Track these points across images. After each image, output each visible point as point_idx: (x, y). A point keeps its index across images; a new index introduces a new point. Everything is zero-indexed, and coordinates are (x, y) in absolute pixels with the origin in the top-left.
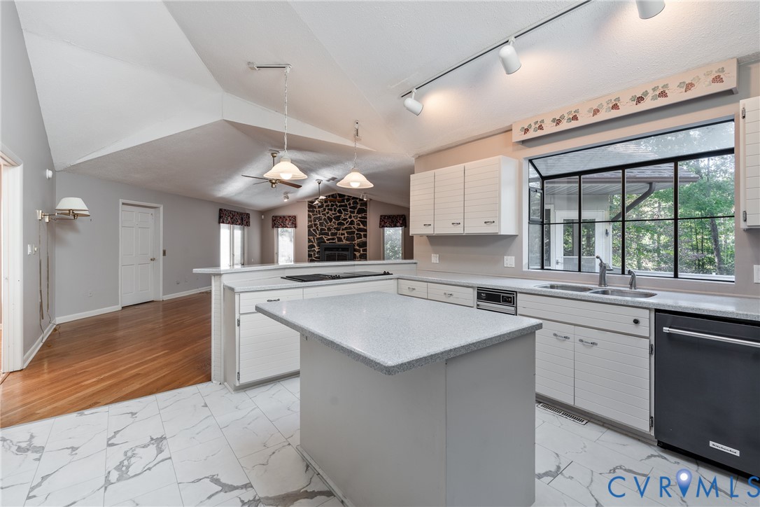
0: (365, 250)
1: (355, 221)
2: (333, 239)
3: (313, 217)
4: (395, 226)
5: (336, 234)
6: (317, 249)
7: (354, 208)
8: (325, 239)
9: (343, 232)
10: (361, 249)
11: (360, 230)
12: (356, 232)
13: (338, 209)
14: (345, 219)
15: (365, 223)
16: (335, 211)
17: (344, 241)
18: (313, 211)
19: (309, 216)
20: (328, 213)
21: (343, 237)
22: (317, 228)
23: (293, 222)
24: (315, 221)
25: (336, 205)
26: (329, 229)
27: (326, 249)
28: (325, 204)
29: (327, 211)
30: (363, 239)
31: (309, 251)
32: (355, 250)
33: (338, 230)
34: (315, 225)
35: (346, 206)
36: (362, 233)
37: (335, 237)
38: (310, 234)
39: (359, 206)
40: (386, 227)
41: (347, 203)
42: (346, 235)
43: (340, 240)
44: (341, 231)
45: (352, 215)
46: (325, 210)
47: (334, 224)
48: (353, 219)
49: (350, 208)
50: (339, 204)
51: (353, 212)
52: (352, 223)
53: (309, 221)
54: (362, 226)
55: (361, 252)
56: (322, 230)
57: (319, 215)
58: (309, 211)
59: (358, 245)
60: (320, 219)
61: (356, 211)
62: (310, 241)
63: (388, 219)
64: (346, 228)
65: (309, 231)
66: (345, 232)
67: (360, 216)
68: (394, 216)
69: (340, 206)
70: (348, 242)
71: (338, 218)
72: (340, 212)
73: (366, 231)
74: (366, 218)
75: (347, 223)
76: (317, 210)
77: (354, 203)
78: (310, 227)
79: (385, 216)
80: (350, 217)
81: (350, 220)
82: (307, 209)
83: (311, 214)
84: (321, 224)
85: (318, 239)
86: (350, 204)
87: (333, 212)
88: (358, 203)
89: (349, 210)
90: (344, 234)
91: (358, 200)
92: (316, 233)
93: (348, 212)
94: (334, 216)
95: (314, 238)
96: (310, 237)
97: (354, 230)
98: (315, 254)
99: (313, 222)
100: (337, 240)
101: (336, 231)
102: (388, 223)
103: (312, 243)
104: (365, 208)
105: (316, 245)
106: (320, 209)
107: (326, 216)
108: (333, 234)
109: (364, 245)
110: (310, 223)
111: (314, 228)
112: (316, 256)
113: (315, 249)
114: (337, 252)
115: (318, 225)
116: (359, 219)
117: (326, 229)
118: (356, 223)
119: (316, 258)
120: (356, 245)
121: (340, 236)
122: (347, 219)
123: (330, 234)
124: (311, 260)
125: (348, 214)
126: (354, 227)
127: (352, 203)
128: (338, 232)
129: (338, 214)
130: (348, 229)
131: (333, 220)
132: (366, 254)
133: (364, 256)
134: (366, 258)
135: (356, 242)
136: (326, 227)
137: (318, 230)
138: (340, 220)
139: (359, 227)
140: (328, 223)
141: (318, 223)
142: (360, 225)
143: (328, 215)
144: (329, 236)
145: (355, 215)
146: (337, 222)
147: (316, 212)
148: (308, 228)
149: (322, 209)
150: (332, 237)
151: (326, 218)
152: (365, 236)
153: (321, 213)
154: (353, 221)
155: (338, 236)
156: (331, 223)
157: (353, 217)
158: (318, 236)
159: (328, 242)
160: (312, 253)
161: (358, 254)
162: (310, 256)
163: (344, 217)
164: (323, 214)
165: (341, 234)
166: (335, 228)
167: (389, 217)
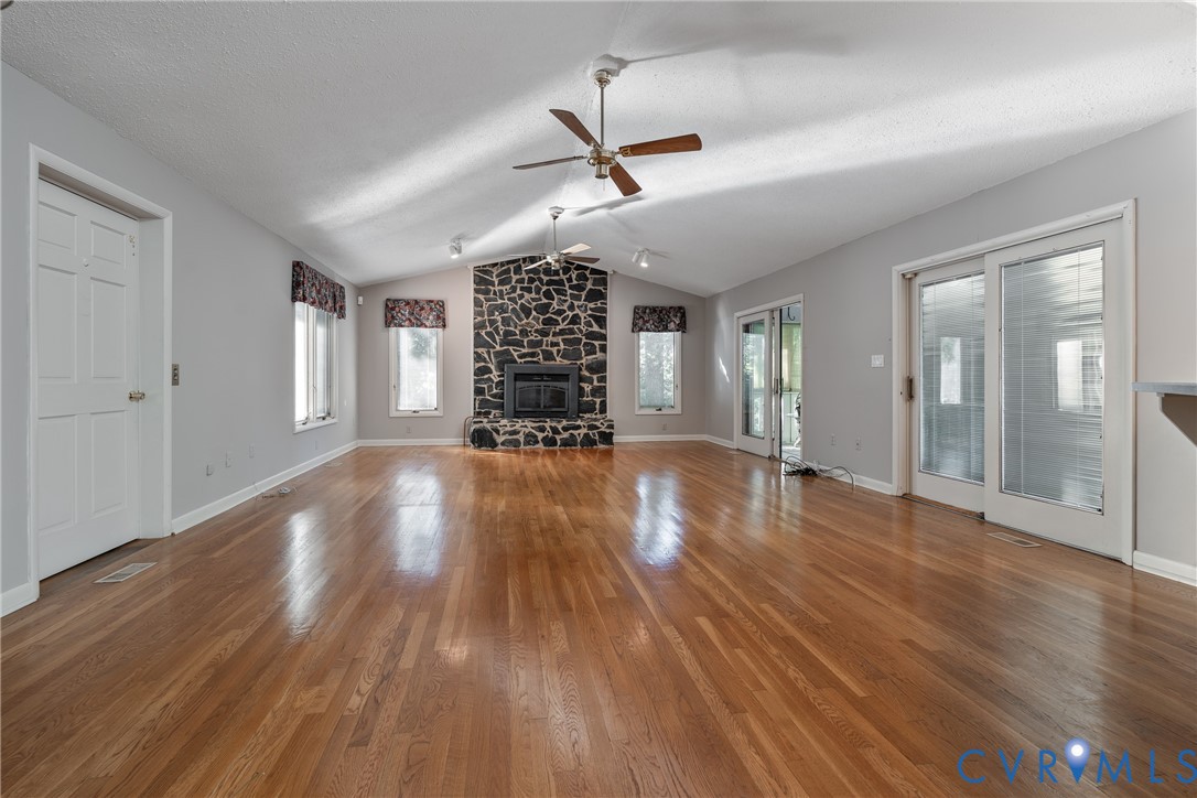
0: (602, 380)
1: (582, 315)
2: (533, 355)
3: (486, 306)
4: (666, 329)
5: (539, 344)
6: (495, 376)
7: (580, 288)
8: (515, 354)
9: (555, 340)
10: (595, 377)
11: (591, 335)
12: (584, 340)
13: (544, 288)
14: (560, 312)
15: (601, 322)
16: (538, 293)
17: (558, 359)
18: (487, 292)
19: (477, 303)
20: (521, 296)
21: (554, 350)
22: (496, 329)
23: (436, 313)
24: (491, 313)
25: (541, 280)
26: (524, 333)
27: (518, 377)
28: (515, 278)
29: (519, 292)
30: (599, 355)
31: (476, 382)
32: (582, 379)
33: (545, 334)
34: (492, 322)
35: (561, 283)
36: (596, 343)
37: (538, 350)
38: (479, 342)
39: (589, 286)
40: (648, 330)
41: (564, 277)
42: (562, 346)
43: (548, 356)
44: (550, 338)
45: (576, 303)
46: (514, 289)
47: (534, 322)
48: (577, 311)
49: (570, 288)
50: (545, 278)
51: (578, 298)
52: (575, 320)
53: (477, 314)
54: (596, 328)
55: (595, 383)
56: (507, 333)
57: (500, 301)
58: (476, 291)
59: (590, 368)
60: (502, 309)
61: (584, 294)
62: (478, 357)
63: (651, 313)
64: (562, 332)
65: (477, 335)
66: (559, 339)
67: (592, 305)
68: (663, 308)
69: (549, 283)
70: (566, 362)
71: (543, 309)
72: (548, 295)
73: (604, 337)
74: (605, 311)
75: (563, 320)
76: (497, 288)
77: (579, 277)
78: (478, 327)
79: (646, 308)
80: (571, 307)
81: (571, 314)
82: (472, 286)
83: (481, 297)
84: (506, 322)
85: (497, 354)
86: (570, 280)
87: (533, 295)
88: (587, 279)
89: (569, 292)
90: (557, 344)
91: (587, 273)
92: (495, 341)
93: (566, 296)
94: (534, 304)
95: (489, 353)
96: (480, 350)
97: (580, 336)
98: (490, 388)
99: (486, 317)
100: (541, 357)
101: (540, 338)
102: (651, 322)
103: (483, 364)
104: (601, 288)
105: (493, 368)
106: (504, 288)
107: (516, 304)
108: (532, 344)
109: (600, 368)
110: (479, 319)
111: (489, 329)
112: (495, 391)
113: (491, 376)
114: (542, 383)
115: (499, 324)
116: (589, 312)
117: (518, 332)
118: (583, 320)
119: (494, 396)
120: (583, 368)
121: (549, 348)
122: (565, 311)
123: (525, 344)
124: (482, 401)
125: (566, 301)
126: (578, 328)
127: (574, 276)
128: (545, 339)
129: (545, 301)
130: (567, 334)
131: (534, 313)
132: (605, 387)
133: (600, 391)
134: (605, 396)
135: (583, 361)
136: (516, 327)
137: (498, 334)
138: (548, 312)
139: (590, 329)
140: (521, 320)
141: (499, 318)
142: (591, 326)
143: (523, 301)
144: (524, 347)
145: (581, 303)
146: (542, 317)
147: (495, 293)
148: (475, 329)
149: (508, 287)
150: (531, 351)
151: (518, 308)
152: (603, 349)
153: (506, 297)
154: (576, 316)
155: (544, 347)
156: (527, 319)
157: (578, 307)
158: (498, 348)
159: (523, 360)
160: (485, 386)
161: (587, 387)
162: (478, 391)
163: (557, 308)
164: (509, 299)
165: (552, 343)
166: (536, 331)
167: (653, 310)
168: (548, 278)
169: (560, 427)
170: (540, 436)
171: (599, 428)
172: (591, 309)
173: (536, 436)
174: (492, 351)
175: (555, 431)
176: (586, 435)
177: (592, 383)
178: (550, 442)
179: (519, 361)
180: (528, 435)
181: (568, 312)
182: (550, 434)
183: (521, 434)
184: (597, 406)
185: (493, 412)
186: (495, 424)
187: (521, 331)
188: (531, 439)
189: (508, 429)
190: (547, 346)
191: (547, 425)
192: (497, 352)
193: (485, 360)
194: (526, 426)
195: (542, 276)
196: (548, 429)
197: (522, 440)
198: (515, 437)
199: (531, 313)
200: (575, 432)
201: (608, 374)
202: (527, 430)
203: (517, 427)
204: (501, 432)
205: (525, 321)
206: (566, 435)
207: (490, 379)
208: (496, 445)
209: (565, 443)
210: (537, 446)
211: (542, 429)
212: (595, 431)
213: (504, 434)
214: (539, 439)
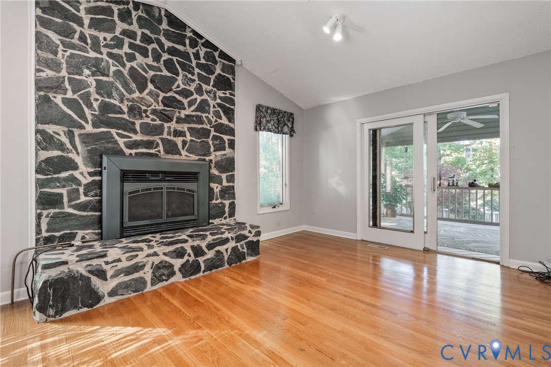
0: (231, 179)
1: (211, 103)
2: (149, 144)
3: (62, 56)
4: (282, 132)
5: (158, 130)
6: (82, 173)
7: (208, 69)
8: (121, 142)
9: (179, 127)
10: (224, 176)
11: (220, 128)
12: (213, 133)
13: (165, 56)
14: (186, 93)
15: (230, 114)
16: (157, 58)
17: (184, 153)
18: (65, 31)
19: (44, 44)
20: (131, 58)
21: (179, 141)
22: (86, 98)
24: (74, 69)
25: (161, 45)
26: (135, 111)
27: (126, 176)
28: (120, 26)
29: (126, 49)
30: (228, 151)
31: (40, 184)
32: (212, 178)
33: (165, 117)
34: (78, 86)
35: (187, 55)
36: (226, 138)
37: (157, 138)
38: (47, 113)
39: (218, 70)
40: (269, 130)
41: (191, 51)
42: (188, 137)
43: (171, 148)
44: (173, 125)
45: (204, 87)
46: (119, 44)
47: (151, 99)
48: (205, 96)
49: (198, 66)
50: (167, 44)
51: (206, 81)
52: (203, 106)
53: (44, 63)
54: (224, 121)
55: (225, 183)
56: (106, 108)
57: (93, 54)
58: (41, 22)
59: (219, 166)
60: (98, 68)
61: (213, 79)
62: (45, 141)
63: (272, 114)
64: (188, 119)
65: (43, 102)
66: (185, 127)
67: (220, 93)
68: (280, 112)
69: (172, 51)
70: (194, 157)
72: (169, 65)
73: (231, 132)
74: (232, 102)
75: (191, 104)
76: (87, 31)
77: (207, 56)
78: (46, 86)
79: (268, 108)
80: (199, 90)
81: (199, 99)
83: (53, 36)
84: (104, 88)
85: (87, 139)
86: (197, 56)
87: (150, 61)
88: (216, 62)
89: (197, 71)
90: (182, 134)
91: (216, 54)
92: (82, 116)
93: (193, 74)
94: (152, 73)
95: (70, 135)
96: (50, 129)
97: (208, 127)
98: (74, 194)
99: (64, 73)
100: (161, 148)
101: (158, 122)
102: (272, 122)
103: (56, 153)
104: (230, 77)
105: (79, 160)
106: (101, 35)
107: (124, 66)
108: (148, 129)
109: (228, 165)
110: (48, 73)
111: (70, 95)
112: (83, 198)
113: (76, 174)
114: (164, 185)
115: (92, 89)
116: (219, 101)
117: (125, 109)
118: (212, 109)
119: (83, 207)
120: (213, 165)
121: (172, 138)
122: (192, 94)
123: (138, 127)
124: (54, 217)
125: (193, 81)
126: (207, 117)
127: (202, 54)
128: (166, 125)
129: (165, 73)
130: (194, 122)
131: (150, 86)
132: (233, 187)
133: (228, 192)
134: (234, 198)
135: (212, 157)
136: (122, 101)
137: (90, 106)
138: (171, 90)
139: (219, 121)
140: (131, 91)
141: (91, 81)
142: (220, 118)
143: (134, 64)
144: (135, 132)
145: (210, 88)
146: (162, 95)
147: (83, 38)
148: (38, 88)
149: (109, 36)
150: (146, 138)
151: (126, 72)
152: (232, 145)
153: (105, 50)
154: (204, 102)
155: (165, 136)
156: (141, 92)
157: (207, 92)
158: (89, 128)
159: (133, 151)
160: (64, 191)
161: (216, 188)
162: (46, 201)
163: (182, 86)
164: (110, 55)
165: (175, 131)
166: (154, 112)
167: (274, 111)
168: (171, 44)
169: (203, 245)
170: (177, 263)
171: (246, 237)
172: (220, 98)
173: (172, 266)
174: (77, 132)
175: (198, 251)
176: (235, 249)
177: (220, 183)
178: (190, 269)
179: (127, 151)
180: (157, 268)
181: (195, 96)
182: (192, 258)
183: (148, 268)
184: (227, 209)
185: (80, 233)
186: (95, 262)
187: (131, 109)
188: (163, 271)
189: (125, 264)
190: (169, 134)
191: (187, 247)
192: (88, 135)
193: (61, 146)
194: (155, 254)
195: (163, 39)
196: (189, 251)
197: (148, 277)
198: (135, 276)
199: (147, 86)
200: (222, 248)
201: (235, 173)
202: (156, 260)
203: (141, 257)
204: (109, 275)
205: (137, 94)
206: (210, 254)
207: (73, 179)
208: (99, 299)
209: (212, 265)
210: (172, 280)
211: (180, 254)
212: (243, 242)
213: (114, 276)
214: (176, 269)
